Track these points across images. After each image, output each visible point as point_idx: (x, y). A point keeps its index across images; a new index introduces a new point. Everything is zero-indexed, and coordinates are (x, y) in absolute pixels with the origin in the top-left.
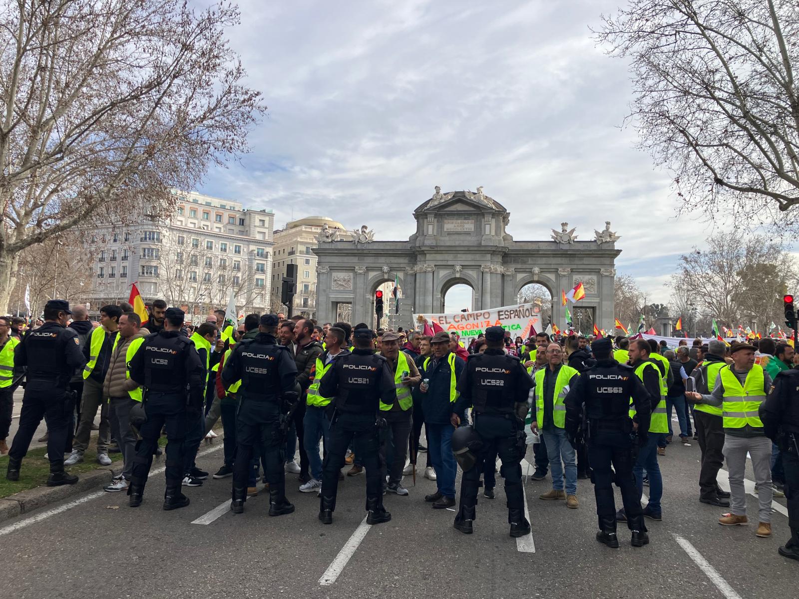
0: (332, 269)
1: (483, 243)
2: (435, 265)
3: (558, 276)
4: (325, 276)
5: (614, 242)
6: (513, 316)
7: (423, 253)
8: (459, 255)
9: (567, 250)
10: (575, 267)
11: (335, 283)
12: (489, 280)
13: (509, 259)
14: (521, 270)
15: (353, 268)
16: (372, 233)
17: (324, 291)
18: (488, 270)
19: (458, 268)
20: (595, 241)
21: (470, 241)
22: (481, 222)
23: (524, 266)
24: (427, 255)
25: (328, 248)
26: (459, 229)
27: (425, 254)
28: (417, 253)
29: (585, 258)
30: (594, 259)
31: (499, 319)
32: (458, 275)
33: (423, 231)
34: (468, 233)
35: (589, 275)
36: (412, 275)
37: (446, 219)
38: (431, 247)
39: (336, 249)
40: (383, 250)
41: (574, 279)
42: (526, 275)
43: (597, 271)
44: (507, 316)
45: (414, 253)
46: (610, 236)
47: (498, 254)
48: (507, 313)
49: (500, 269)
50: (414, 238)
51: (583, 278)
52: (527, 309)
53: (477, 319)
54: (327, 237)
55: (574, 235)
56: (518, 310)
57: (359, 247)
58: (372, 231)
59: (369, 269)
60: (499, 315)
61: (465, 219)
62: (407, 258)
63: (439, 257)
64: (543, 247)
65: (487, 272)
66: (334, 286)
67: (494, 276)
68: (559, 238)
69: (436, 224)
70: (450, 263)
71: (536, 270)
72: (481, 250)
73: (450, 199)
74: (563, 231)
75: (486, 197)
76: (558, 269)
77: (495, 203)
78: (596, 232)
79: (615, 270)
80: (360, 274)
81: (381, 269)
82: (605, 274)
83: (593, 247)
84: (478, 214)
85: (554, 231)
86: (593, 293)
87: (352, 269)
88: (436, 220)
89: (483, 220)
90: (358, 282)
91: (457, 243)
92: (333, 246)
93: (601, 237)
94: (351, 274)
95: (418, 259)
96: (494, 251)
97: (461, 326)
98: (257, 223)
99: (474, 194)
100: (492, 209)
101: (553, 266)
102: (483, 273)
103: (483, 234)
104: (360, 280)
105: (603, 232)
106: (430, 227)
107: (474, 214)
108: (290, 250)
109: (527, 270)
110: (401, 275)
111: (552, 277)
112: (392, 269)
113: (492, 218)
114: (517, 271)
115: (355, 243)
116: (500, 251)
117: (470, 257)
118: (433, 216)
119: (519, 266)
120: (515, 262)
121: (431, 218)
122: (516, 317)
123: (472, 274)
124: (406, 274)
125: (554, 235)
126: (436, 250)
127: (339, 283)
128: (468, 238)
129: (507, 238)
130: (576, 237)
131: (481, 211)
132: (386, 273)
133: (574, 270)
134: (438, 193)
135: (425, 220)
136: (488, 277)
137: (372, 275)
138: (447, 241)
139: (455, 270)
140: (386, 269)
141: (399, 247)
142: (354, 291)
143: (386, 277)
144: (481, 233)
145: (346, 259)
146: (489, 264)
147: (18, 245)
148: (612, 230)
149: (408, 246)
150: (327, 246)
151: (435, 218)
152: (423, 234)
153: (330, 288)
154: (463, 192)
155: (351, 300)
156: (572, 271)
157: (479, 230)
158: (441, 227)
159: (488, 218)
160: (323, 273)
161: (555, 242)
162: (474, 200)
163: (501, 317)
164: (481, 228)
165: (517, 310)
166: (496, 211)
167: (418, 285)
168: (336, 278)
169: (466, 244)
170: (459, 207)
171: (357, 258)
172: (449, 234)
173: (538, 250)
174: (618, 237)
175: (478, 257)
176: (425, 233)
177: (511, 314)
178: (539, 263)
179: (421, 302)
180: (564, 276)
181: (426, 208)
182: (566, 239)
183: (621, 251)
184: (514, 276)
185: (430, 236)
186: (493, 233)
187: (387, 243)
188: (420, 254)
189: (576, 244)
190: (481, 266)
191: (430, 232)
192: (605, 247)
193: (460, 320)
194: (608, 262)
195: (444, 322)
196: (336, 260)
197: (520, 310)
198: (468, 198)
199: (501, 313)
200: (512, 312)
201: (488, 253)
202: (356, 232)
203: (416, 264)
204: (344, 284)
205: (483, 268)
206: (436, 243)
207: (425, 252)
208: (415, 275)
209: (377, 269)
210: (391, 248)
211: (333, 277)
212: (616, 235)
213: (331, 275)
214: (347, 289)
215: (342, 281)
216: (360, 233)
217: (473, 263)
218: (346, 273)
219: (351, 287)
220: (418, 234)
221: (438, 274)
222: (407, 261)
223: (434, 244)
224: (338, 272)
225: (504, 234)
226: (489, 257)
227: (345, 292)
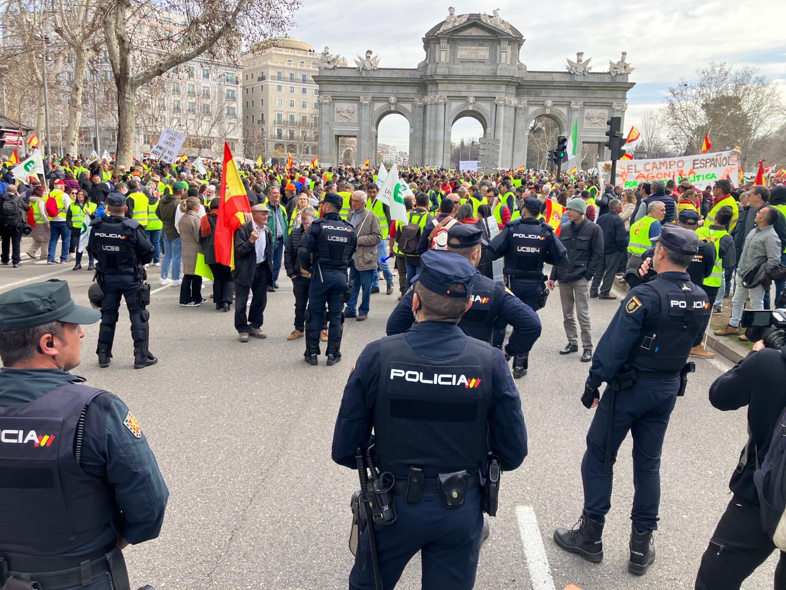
0: (335, 99)
1: (499, 73)
2: (447, 97)
3: (570, 110)
4: (328, 106)
5: (628, 74)
6: (708, 165)
7: (435, 83)
8: (473, 86)
9: (581, 82)
10: (587, 100)
11: (339, 114)
12: (503, 114)
13: (522, 90)
14: (534, 103)
15: (357, 99)
16: (377, 59)
17: (327, 123)
18: (502, 102)
19: (471, 100)
20: (609, 73)
21: (484, 70)
22: (497, 49)
23: (537, 99)
24: (440, 86)
25: (329, 75)
26: (473, 57)
27: (437, 84)
28: (428, 82)
29: (598, 92)
30: (607, 92)
31: (694, 168)
32: (471, 108)
33: (435, 58)
34: (482, 62)
35: (601, 109)
36: (420, 106)
37: (460, 45)
38: (444, 76)
39: (340, 77)
40: (390, 78)
41: (586, 113)
42: (538, 108)
43: (609, 104)
44: (702, 165)
45: (424, 83)
46: (625, 67)
47: (512, 85)
48: (702, 162)
49: (514, 101)
50: (424, 66)
51: (595, 112)
52: (725, 158)
53: (670, 168)
54: (329, 63)
55: (589, 65)
56: (715, 158)
57: (364, 74)
58: (377, 57)
59: (374, 100)
60: (694, 164)
61: (480, 45)
62: (416, 88)
63: (452, 87)
64: (557, 78)
65: (501, 105)
66: (337, 118)
67: (508, 109)
68: (573, 68)
69: (448, 48)
70: (463, 94)
71: (549, 103)
72: (494, 80)
73: (465, 22)
74: (578, 61)
75: (503, 21)
76: (571, 102)
77: (512, 28)
78: (611, 63)
79: (626, 104)
80: (365, 105)
81: (387, 100)
82: (617, 108)
83: (607, 79)
84: (494, 41)
85: (569, 61)
86: (603, 128)
87: (357, 100)
88: (449, 45)
89: (499, 47)
90: (363, 114)
91: (471, 73)
92: (335, 73)
93: (615, 68)
94: (356, 105)
95: (429, 89)
96: (509, 82)
97: (652, 175)
99: (490, 17)
100: (509, 35)
101: (566, 99)
102: (496, 105)
103: (498, 63)
104: (365, 113)
105: (618, 64)
106: (443, 54)
107: (490, 40)
108: (259, 75)
109: (540, 103)
110: (408, 106)
111: (564, 110)
112: (399, 100)
113: (508, 45)
114: (530, 104)
115: (359, 70)
116: (515, 82)
117: (484, 88)
118: (446, 41)
119: (532, 99)
120: (528, 94)
121: (444, 44)
122: (713, 166)
123: (485, 107)
124: (414, 106)
125: (568, 65)
126: (449, 79)
127: (343, 114)
128: (483, 66)
129: (521, 67)
130: (590, 68)
131: (497, 37)
132: (393, 104)
133: (586, 104)
134: (452, 15)
135: (437, 45)
136: (502, 110)
137: (378, 106)
138: (460, 70)
139: (468, 102)
140: (393, 99)
141: (407, 75)
142: (359, 124)
143: (393, 108)
144: (496, 62)
145: (350, 88)
146: (503, 95)
148: (627, 61)
149: (418, 75)
150: (328, 73)
151: (448, 43)
152: (435, 62)
153: (333, 120)
154: (479, 15)
155: (356, 134)
156: (585, 104)
157: (494, 56)
158: (454, 54)
159: (504, 44)
160: (326, 103)
161: (569, 73)
162: (491, 24)
163: (696, 166)
164: (496, 56)
165: (713, 159)
166: (513, 37)
167: (428, 118)
168: (339, 109)
169: (480, 73)
170: (474, 32)
171: (361, 87)
172: (463, 61)
173: (553, 82)
174: (633, 69)
175: (492, 88)
176: (437, 61)
177: (706, 163)
178: (553, 95)
179: (432, 137)
180: (576, 110)
181: (438, 32)
182: (581, 70)
183: (635, 83)
184: (526, 110)
185: (443, 63)
186: (509, 62)
187: (394, 71)
188: (431, 84)
189: (591, 76)
190: (495, 98)
191: (443, 59)
192: (619, 79)
193: (651, 169)
194: (620, 96)
195: (633, 171)
196: (339, 89)
197: (717, 159)
198: (484, 21)
199: (696, 162)
200: (708, 161)
201: (504, 84)
202: (360, 58)
203: (427, 95)
204: (348, 116)
205: (498, 100)
206: (449, 72)
207: (437, 82)
208: (425, 107)
209: (383, 99)
210: (399, 76)
211: (336, 108)
212: (631, 66)
213: (334, 106)
214: (351, 121)
215: (346, 112)
216: (365, 58)
217: (487, 95)
218: (350, 104)
219: (356, 119)
220: (427, 62)
221: (450, 105)
222: (415, 92)
223: (447, 73)
224: (342, 103)
225: (519, 63)
226: (503, 88)
227: (349, 124)
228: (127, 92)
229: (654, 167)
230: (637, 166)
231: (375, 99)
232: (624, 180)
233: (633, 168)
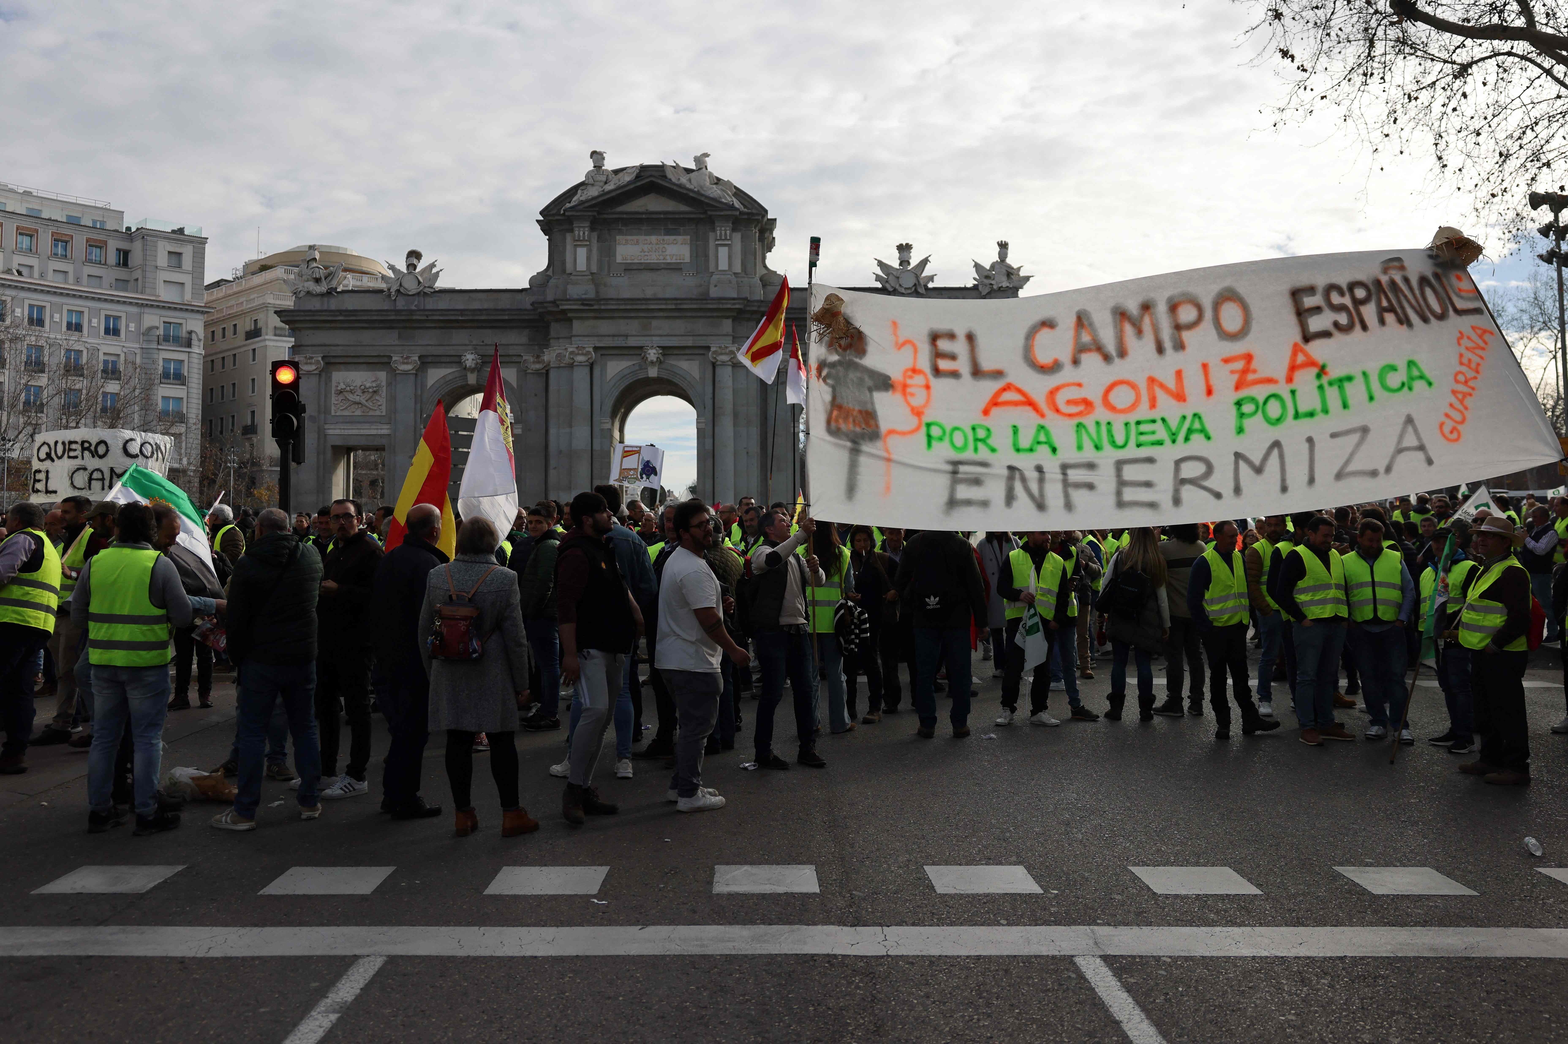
0: (331, 363)
1: (714, 292)
2: (596, 349)
4: (314, 381)
5: (1016, 289)
7: (565, 318)
8: (655, 323)
11: (341, 397)
12: (730, 383)
15: (386, 360)
16: (434, 270)
17: (314, 418)
18: (725, 358)
19: (652, 354)
20: (975, 288)
21: (679, 286)
22: (707, 240)
24: (576, 324)
25: (319, 308)
26: (653, 258)
27: (570, 320)
28: (549, 317)
32: (653, 372)
33: (564, 263)
34: (675, 268)
36: (537, 373)
37: (621, 232)
38: (583, 301)
39: (343, 312)
40: (462, 312)
45: (541, 319)
46: (1009, 275)
50: (539, 282)
54: (317, 281)
55: (927, 272)
57: (401, 304)
58: (433, 265)
59: (426, 362)
61: (668, 232)
62: (526, 332)
63: (605, 327)
65: (724, 364)
66: (336, 404)
68: (891, 278)
69: (594, 241)
70: (632, 342)
72: (707, 309)
73: (629, 183)
74: (901, 264)
75: (718, 179)
77: (739, 194)
78: (977, 266)
80: (406, 373)
81: (456, 360)
84: (697, 221)
85: (881, 264)
87: (382, 362)
88: (595, 235)
89: (711, 235)
90: (400, 395)
91: (649, 293)
92: (333, 304)
93: (987, 277)
94: (382, 375)
95: (553, 334)
96: (740, 311)
98: (162, 260)
99: (688, 171)
100: (732, 207)
102: (714, 365)
103: (711, 269)
104: (406, 390)
105: (993, 266)
106: (582, 252)
107: (690, 220)
108: (249, 326)
110: (510, 374)
112: (486, 361)
113: (734, 230)
115: (389, 296)
117: (680, 326)
118: (587, 224)
121: (582, 231)
123: (688, 369)
124: (523, 373)
125: (880, 273)
126: (597, 308)
127: (351, 397)
128: (677, 279)
129: (772, 279)
130: (931, 278)
131: (705, 212)
132: (472, 370)
134: (598, 167)
135: (569, 237)
136: (727, 375)
137: (435, 375)
138: (624, 287)
139: (644, 359)
140: (470, 359)
141: (504, 303)
142: (390, 418)
143: (470, 381)
144: (707, 268)
145: (367, 337)
146: (728, 343)
148: (1012, 260)
149: (526, 302)
150: (315, 304)
151: (592, 229)
152: (564, 271)
153: (329, 412)
154: (660, 169)
155: (384, 441)
157: (701, 255)
158: (607, 252)
159: (723, 229)
160: (309, 373)
161: (884, 290)
162: (688, 186)
164: (706, 256)
166: (741, 213)
167: (554, 399)
168: (342, 386)
169: (669, 293)
170: (652, 204)
171: (395, 334)
172: (629, 268)
174: (1027, 279)
175: (700, 326)
176: (570, 268)
179: (564, 444)
181: (568, 205)
182: (909, 282)
185: (581, 274)
186: (738, 268)
187: (471, 294)
188: (557, 321)
189: (932, 294)
190: (708, 348)
191: (582, 265)
196: (341, 339)
198: (674, 180)
201: (727, 317)
202: (392, 268)
203: (547, 346)
204: (364, 402)
205: (715, 352)
206: (597, 292)
207: (569, 315)
208: (545, 374)
209: (448, 360)
210: (486, 306)
211: (334, 384)
212: (1022, 273)
213: (329, 379)
214: (371, 413)
215: (359, 392)
216: (404, 269)
217: (689, 341)
218: (369, 373)
219: (384, 408)
220: (550, 273)
221: (604, 370)
222: (524, 339)
223: (592, 295)
224: (356, 370)
225: (765, 272)
226: (727, 325)
227: (366, 420)
231: (430, 359)
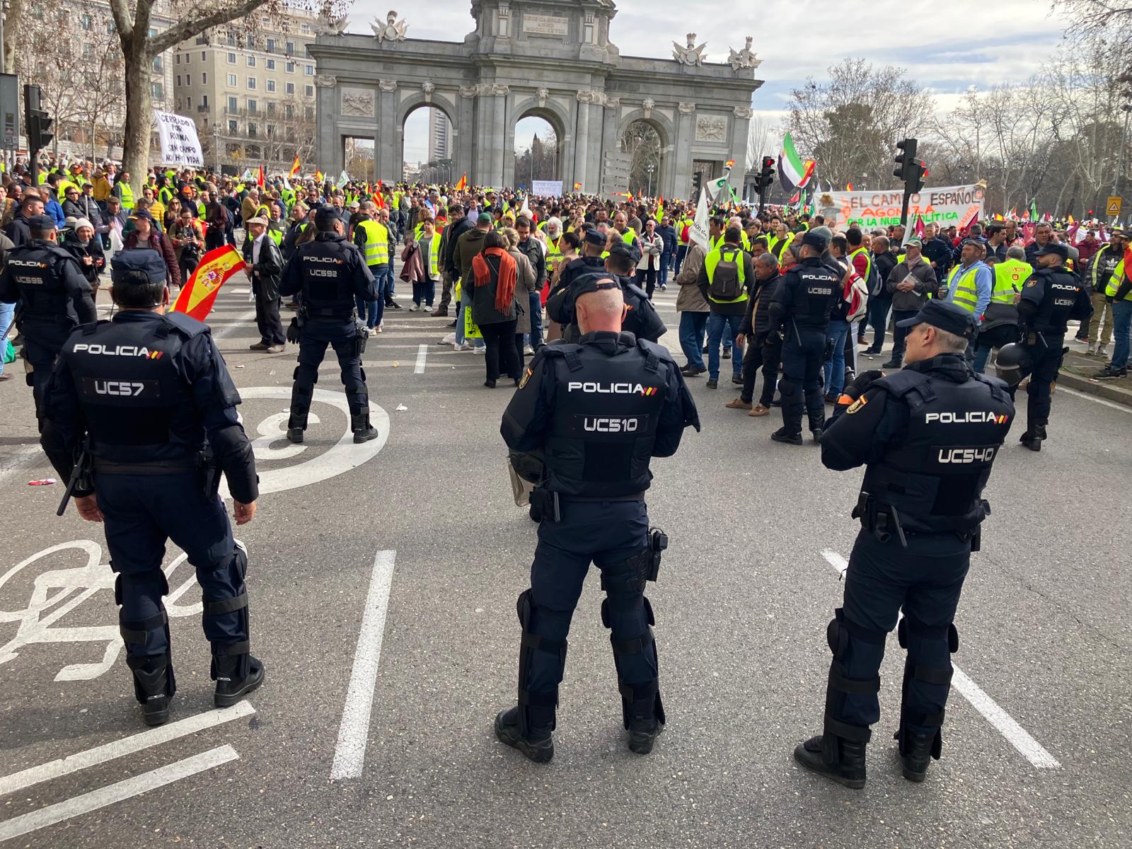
0: (340, 81)
1: (582, 56)
2: (510, 86)
3: (678, 114)
4: (330, 91)
5: (754, 67)
6: (949, 201)
7: (491, 65)
8: (546, 72)
9: (693, 76)
10: (700, 101)
11: (347, 104)
12: (587, 115)
13: (612, 82)
14: (629, 102)
15: (375, 82)
16: (404, 25)
17: (330, 116)
18: (586, 99)
19: (543, 93)
20: (730, 65)
21: (560, 50)
22: (578, 22)
23: (633, 96)
24: (498, 70)
25: (332, 44)
26: (546, 31)
27: (494, 67)
28: (481, 64)
29: (715, 90)
30: (727, 91)
31: (932, 204)
32: (542, 104)
33: (490, 29)
34: (558, 39)
35: (719, 114)
36: (468, 98)
37: (526, 12)
38: (505, 56)
39: (349, 48)
40: (425, 55)
41: (698, 119)
42: (634, 109)
43: (729, 109)
44: (942, 201)
45: (474, 64)
46: (750, 59)
47: (600, 75)
48: (942, 197)
49: (602, 98)
50: (474, 39)
51: (710, 118)
52: (968, 193)
54: (331, 25)
55: (703, 53)
56: (957, 193)
57: (385, 46)
58: (403, 21)
59: (401, 85)
60: (932, 199)
61: (556, 14)
62: (462, 71)
63: (516, 73)
64: (660, 68)
65: (585, 102)
66: (345, 111)
67: (595, 108)
68: (682, 56)
69: (511, 16)
70: (532, 84)
71: (649, 103)
72: (576, 66)
74: (688, 47)
76: (678, 104)
78: (732, 51)
79: (752, 110)
80: (387, 92)
81: (419, 86)
82: (740, 114)
83: (727, 74)
84: (575, 9)
85: (676, 45)
86: (721, 141)
87: (375, 84)
88: (511, 12)
89: (581, 19)
90: (384, 106)
91: (543, 53)
92: (341, 42)
93: (737, 59)
94: (373, 92)
95: (482, 74)
96: (597, 70)
97: (881, 211)
101: (672, 99)
102: (578, 103)
103: (580, 41)
104: (387, 105)
105: (741, 53)
106: (503, 23)
107: (569, 8)
109: (637, 102)
110: (451, 98)
111: (669, 114)
112: (438, 87)
113: (595, 16)
114: (623, 102)
115: (378, 39)
116: (604, 71)
117: (561, 76)
118: (507, 5)
119: (626, 95)
120: (622, 88)
121: (503, 9)
122: (954, 202)
123: (563, 105)
124: (460, 97)
125: (675, 51)
126: (511, 60)
127: (354, 104)
128: (559, 46)
129: (613, 50)
130: (704, 57)
131: (580, 4)
132: (428, 93)
133: (700, 107)
135: (494, 11)
136: (586, 110)
137: (406, 94)
138: (527, 48)
139: (538, 96)
140: (428, 86)
141: (448, 51)
142: (378, 119)
143: (428, 99)
144: (577, 40)
145: (363, 66)
146: (588, 89)
147: (160, 43)
148: (753, 50)
149: (465, 52)
150: (331, 42)
151: (510, 8)
152: (490, 34)
153: (338, 113)
155: (374, 134)
156: (698, 107)
157: (575, 32)
158: (518, 25)
159: (590, 16)
160: (327, 87)
161: (676, 62)
163: (935, 202)
164: (577, 32)
165: (955, 194)
166: (602, 6)
167: (481, 116)
168: (347, 97)
169: (556, 55)
171: (381, 65)
172: (531, 36)
173: (655, 73)
174: (760, 62)
175: (572, 77)
176: (494, 32)
177: (947, 198)
178: (654, 92)
179: (487, 145)
180: (686, 114)
182: (692, 59)
183: (764, 82)
184: (618, 111)
185: (503, 37)
186: (595, 42)
187: (430, 44)
188: (485, 66)
189: (706, 68)
190: (576, 92)
191: (503, 32)
192: (743, 75)
193: (880, 203)
194: (744, 98)
195: (859, 205)
196: (347, 66)
197: (959, 194)
199: (935, 197)
200: (949, 196)
201: (588, 73)
202: (378, 22)
203: (478, 81)
204: (361, 108)
205: (580, 95)
206: (512, 50)
207: (495, 63)
208: (475, 100)
209: (414, 85)
210: (438, 52)
211: (342, 95)
212: (757, 57)
213: (339, 92)
214: (365, 116)
215: (358, 102)
216: (386, 23)
217: (565, 87)
218: (364, 90)
219: (373, 113)
220: (479, 33)
221: (513, 100)
222: (461, 76)
223: (509, 52)
224: (351, 87)
225: (607, 44)
226: (588, 78)
227: (362, 120)
228: (143, 62)
229: (883, 201)
230: (863, 199)
231: (402, 84)
232: (847, 217)
233: (858, 201)
